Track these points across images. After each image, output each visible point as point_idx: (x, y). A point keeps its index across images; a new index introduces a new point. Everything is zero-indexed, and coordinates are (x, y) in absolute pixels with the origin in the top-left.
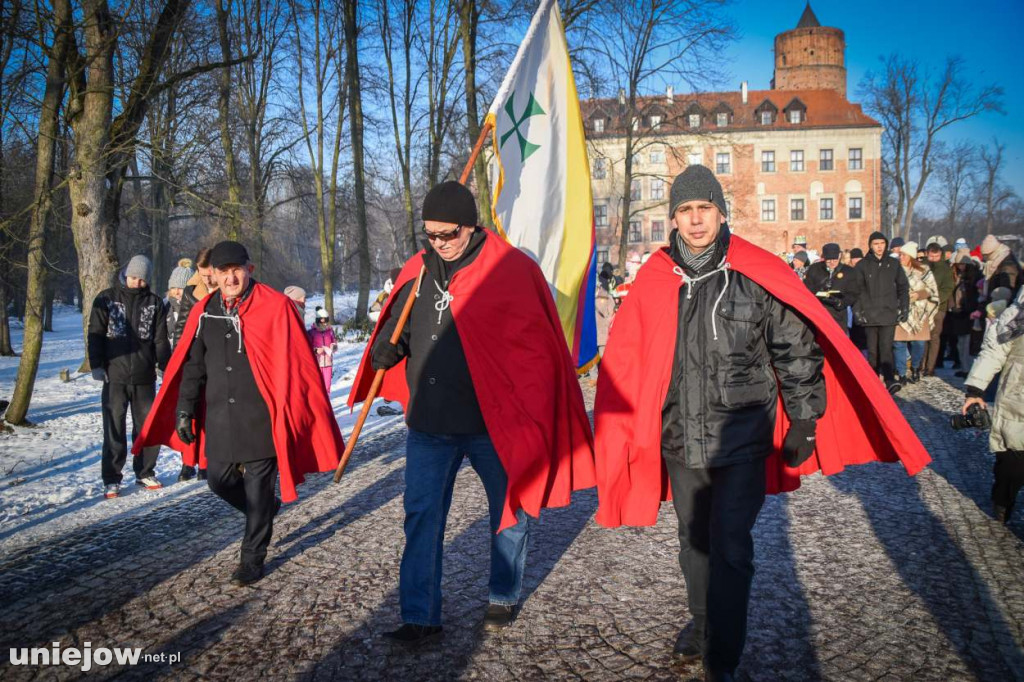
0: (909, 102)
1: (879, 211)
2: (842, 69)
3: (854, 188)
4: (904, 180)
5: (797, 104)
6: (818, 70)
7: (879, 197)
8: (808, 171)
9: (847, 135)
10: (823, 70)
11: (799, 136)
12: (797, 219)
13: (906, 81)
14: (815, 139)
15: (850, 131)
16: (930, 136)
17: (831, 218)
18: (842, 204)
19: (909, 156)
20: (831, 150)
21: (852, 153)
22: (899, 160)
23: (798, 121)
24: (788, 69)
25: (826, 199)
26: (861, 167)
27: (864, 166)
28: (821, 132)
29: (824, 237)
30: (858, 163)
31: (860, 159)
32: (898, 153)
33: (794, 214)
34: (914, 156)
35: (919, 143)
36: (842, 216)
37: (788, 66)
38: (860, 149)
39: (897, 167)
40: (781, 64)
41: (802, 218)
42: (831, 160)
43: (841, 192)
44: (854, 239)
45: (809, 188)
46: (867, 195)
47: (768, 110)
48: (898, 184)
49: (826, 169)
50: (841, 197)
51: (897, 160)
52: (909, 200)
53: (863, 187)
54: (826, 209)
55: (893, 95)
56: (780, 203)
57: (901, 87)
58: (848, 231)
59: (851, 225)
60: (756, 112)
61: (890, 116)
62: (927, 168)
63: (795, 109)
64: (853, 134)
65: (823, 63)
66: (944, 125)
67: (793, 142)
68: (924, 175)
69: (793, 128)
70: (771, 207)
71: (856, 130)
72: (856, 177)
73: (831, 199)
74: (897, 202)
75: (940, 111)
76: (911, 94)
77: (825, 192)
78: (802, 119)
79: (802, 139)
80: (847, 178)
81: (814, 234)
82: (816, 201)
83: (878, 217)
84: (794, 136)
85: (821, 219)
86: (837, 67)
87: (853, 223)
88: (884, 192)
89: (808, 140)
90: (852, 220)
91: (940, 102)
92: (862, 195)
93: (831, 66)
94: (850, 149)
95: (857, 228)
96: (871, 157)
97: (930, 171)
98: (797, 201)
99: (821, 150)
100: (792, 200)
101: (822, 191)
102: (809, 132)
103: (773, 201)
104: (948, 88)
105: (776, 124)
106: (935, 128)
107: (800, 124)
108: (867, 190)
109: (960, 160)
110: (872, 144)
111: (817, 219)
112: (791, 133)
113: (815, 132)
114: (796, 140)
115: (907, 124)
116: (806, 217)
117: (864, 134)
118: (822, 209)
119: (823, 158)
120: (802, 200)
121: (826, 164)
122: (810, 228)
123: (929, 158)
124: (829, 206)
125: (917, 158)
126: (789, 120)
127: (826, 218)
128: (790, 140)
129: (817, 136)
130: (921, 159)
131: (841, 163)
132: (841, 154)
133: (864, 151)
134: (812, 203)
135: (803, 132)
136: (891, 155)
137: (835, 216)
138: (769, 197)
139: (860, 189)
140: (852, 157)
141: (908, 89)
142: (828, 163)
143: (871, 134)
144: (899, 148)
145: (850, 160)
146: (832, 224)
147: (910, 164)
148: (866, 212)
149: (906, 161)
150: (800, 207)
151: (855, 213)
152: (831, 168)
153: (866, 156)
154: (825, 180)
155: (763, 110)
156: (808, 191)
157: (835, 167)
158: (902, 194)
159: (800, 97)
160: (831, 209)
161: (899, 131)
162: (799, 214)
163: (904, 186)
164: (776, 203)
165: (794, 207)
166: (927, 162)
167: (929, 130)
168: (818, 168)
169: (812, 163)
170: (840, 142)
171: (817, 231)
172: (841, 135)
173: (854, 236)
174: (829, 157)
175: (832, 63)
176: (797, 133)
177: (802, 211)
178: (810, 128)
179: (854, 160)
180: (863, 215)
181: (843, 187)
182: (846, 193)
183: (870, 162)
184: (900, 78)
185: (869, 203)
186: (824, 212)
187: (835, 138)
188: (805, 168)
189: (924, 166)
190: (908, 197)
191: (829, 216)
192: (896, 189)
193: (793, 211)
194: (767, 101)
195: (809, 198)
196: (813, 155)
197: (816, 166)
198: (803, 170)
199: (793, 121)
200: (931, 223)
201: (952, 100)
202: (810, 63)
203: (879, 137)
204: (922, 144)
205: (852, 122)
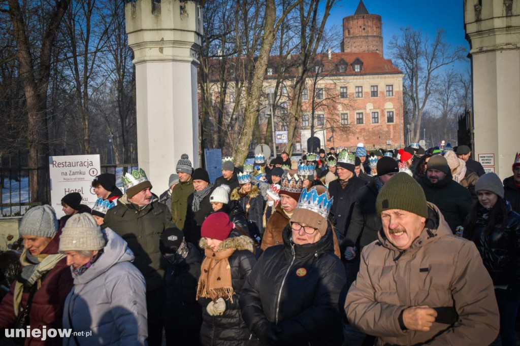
0: (417, 54)
1: (403, 118)
2: (381, 38)
3: (389, 106)
4: (415, 98)
5: (358, 61)
6: (367, 39)
7: (402, 111)
8: (365, 97)
9: (385, 78)
10: (370, 39)
11: (359, 79)
12: (360, 123)
13: (415, 43)
14: (368, 80)
15: (387, 76)
16: (429, 73)
17: (378, 122)
18: (383, 115)
19: (418, 83)
20: (377, 86)
21: (388, 87)
22: (413, 86)
23: (359, 70)
24: (351, 37)
25: (375, 113)
26: (393, 95)
27: (394, 95)
28: (371, 76)
29: (374, 133)
30: (391, 93)
31: (392, 91)
32: (412, 82)
33: (358, 121)
34: (421, 83)
35: (423, 76)
36: (383, 121)
37: (351, 36)
38: (392, 86)
39: (412, 91)
40: (347, 35)
41: (362, 123)
42: (377, 91)
43: (383, 109)
44: (390, 134)
45: (366, 106)
46: (396, 110)
47: (343, 64)
48: (412, 101)
49: (374, 96)
50: (383, 111)
51: (412, 86)
52: (419, 110)
53: (394, 106)
54: (375, 118)
55: (409, 50)
56: (350, 115)
57: (412, 46)
58: (387, 129)
59: (388, 126)
60: (336, 65)
61: (407, 61)
62: (428, 91)
63: (357, 64)
64: (388, 77)
65: (370, 35)
66: (437, 67)
67: (357, 82)
68: (427, 96)
69: (356, 74)
70: (346, 118)
71: (390, 75)
72: (390, 100)
73: (378, 112)
74: (412, 110)
75: (434, 59)
76: (419, 49)
77: (374, 109)
78: (361, 69)
79: (362, 80)
80: (385, 101)
81: (369, 131)
82: (369, 114)
83: (402, 122)
84: (357, 79)
85: (373, 123)
86: (377, 36)
87: (389, 125)
88: (405, 103)
89: (364, 80)
90: (388, 124)
91: (434, 54)
92: (394, 110)
93: (374, 36)
94: (387, 86)
95: (391, 128)
96: (398, 90)
97: (430, 93)
98: (359, 114)
99: (372, 86)
100: (357, 113)
101: (372, 108)
102: (365, 77)
103: (347, 114)
104: (438, 47)
105: (347, 72)
106: (432, 69)
107: (360, 72)
108: (396, 107)
109: (449, 81)
110: (397, 82)
111: (370, 123)
112: (356, 77)
113: (368, 76)
114: (358, 81)
115: (416, 66)
116: (364, 122)
117: (394, 77)
118: (373, 118)
119: (372, 90)
120: (362, 113)
121: (374, 94)
122: (367, 128)
123: (429, 85)
124: (376, 116)
125: (422, 85)
126: (354, 70)
127: (375, 123)
128: (355, 81)
129: (369, 78)
130: (425, 85)
131: (382, 93)
132: (382, 88)
133: (394, 87)
134: (367, 115)
135: (362, 77)
136: (408, 82)
137: (379, 122)
138: (345, 112)
139: (392, 107)
141: (416, 48)
143: (397, 77)
144: (412, 79)
145: (387, 91)
146: (379, 126)
147: (419, 88)
148: (396, 118)
149: (417, 87)
150: (361, 116)
151: (390, 119)
152: (377, 96)
153: (396, 89)
154: (374, 103)
155: (340, 65)
156: (365, 109)
157: (379, 95)
158: (415, 106)
159: (359, 57)
160: (378, 118)
161: (412, 70)
162: (361, 121)
163: (416, 102)
164: (349, 115)
165: (358, 117)
166: (428, 89)
167: (429, 70)
168: (370, 96)
169: (366, 93)
170: (382, 82)
171: (370, 130)
172: (381, 78)
173: (390, 132)
174: (376, 90)
175: (375, 34)
176: (358, 77)
177: (362, 119)
178: (365, 74)
179: (389, 91)
180: (395, 121)
181: (384, 105)
182: (385, 109)
183: (397, 92)
184: (412, 40)
185: (397, 114)
186: (374, 119)
187: (379, 79)
188: (363, 96)
190: (418, 107)
192: (411, 102)
193: (357, 119)
194: (342, 60)
195: (365, 112)
196: (367, 89)
197: (369, 94)
198: (362, 97)
199: (356, 70)
200: (434, 119)
201: (440, 54)
202: (364, 35)
203: (401, 79)
204: (425, 77)
205: (387, 71)
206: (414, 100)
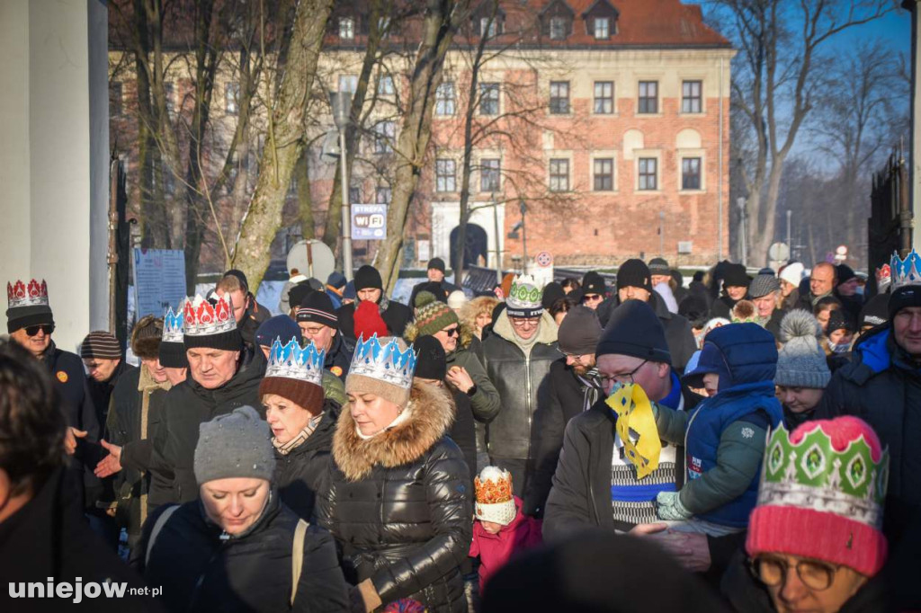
1: (727, 178)
3: (689, 142)
4: (766, 120)
5: (604, 7)
7: (727, 158)
8: (619, 114)
9: (681, 59)
11: (606, 60)
12: (602, 188)
14: (631, 64)
15: (685, 53)
16: (809, 50)
17: (655, 188)
18: (671, 167)
19: (776, 77)
20: (656, 83)
21: (687, 87)
22: (760, 86)
23: (605, 34)
25: (647, 159)
26: (700, 111)
27: (704, 109)
28: (640, 53)
29: (643, 218)
30: (695, 103)
31: (699, 98)
32: (758, 74)
33: (599, 181)
34: (784, 79)
35: (792, 57)
36: (670, 185)
38: (700, 82)
39: (756, 99)
41: (611, 188)
42: (655, 98)
43: (670, 148)
44: (689, 222)
45: (622, 141)
46: (709, 154)
47: (561, 14)
48: (757, 128)
49: (647, 111)
50: (670, 156)
51: (757, 85)
52: (775, 155)
53: (703, 141)
54: (646, 174)
56: (576, 164)
58: (681, 209)
59: (684, 201)
60: (541, 17)
61: (746, 12)
62: (804, 102)
63: (602, 15)
64: (690, 58)
66: (833, 32)
67: (598, 68)
68: (799, 114)
69: (598, 45)
70: (563, 171)
71: (694, 52)
72: (693, 125)
73: (655, 159)
74: (755, 156)
75: (826, 8)
77: (645, 148)
78: (612, 31)
79: (612, 64)
80: (678, 126)
81: (628, 213)
82: (632, 162)
83: (726, 188)
84: (599, 59)
85: (640, 189)
87: (688, 197)
88: (736, 136)
89: (621, 65)
90: (684, 193)
92: (702, 154)
94: (684, 82)
95: (694, 205)
96: (715, 95)
97: (808, 107)
98: (602, 161)
99: (641, 82)
100: (596, 160)
101: (640, 145)
102: (622, 54)
103: (566, 160)
105: (571, 39)
106: (817, 38)
107: (609, 38)
108: (709, 146)
110: (715, 73)
111: (632, 190)
112: (596, 53)
113: (632, 53)
114: (602, 65)
115: (772, 26)
116: (616, 186)
117: (705, 58)
118: (641, 174)
119: (643, 94)
120: (610, 160)
121: (648, 104)
122: (622, 203)
123: (808, 85)
124: (651, 170)
125: (788, 83)
126: (592, 33)
127: (647, 188)
128: (593, 64)
129: (635, 59)
130: (794, 84)
131: (671, 102)
132: (670, 87)
133: (705, 86)
134: (626, 165)
135: (613, 53)
136: (746, 75)
137: (660, 186)
138: (560, 154)
139: (697, 144)
140: (687, 94)
142: (651, 104)
143: (716, 58)
144: (759, 65)
145: (684, 98)
146: (657, 198)
147: (778, 91)
148: (707, 179)
149: (771, 88)
150: (607, 168)
151: (691, 181)
152: (655, 111)
153: (710, 92)
154: (646, 130)
155: (552, 15)
156: (619, 147)
157: (660, 109)
158: (764, 144)
160: (655, 174)
161: (760, 38)
162: (606, 181)
163: (767, 132)
164: (572, 164)
165: (598, 171)
166: (804, 94)
167: (808, 41)
168: (636, 110)
169: (624, 101)
170: (670, 70)
171: (633, 209)
172: (670, 59)
173: (690, 216)
174: (652, 93)
176: (603, 54)
177: (610, 176)
178: (624, 47)
179: (690, 98)
180: (703, 184)
181: (673, 139)
182: (677, 150)
183: (714, 101)
185: (711, 166)
186: (643, 178)
187: (663, 63)
188: (616, 110)
189: (798, 97)
190: (774, 148)
191: (652, 185)
192: (753, 132)
193: (596, 176)
195: (621, 156)
196: (627, 90)
197: (632, 105)
198: (612, 112)
199: (598, 34)
200: (817, 183)
203: (726, 64)
204: (797, 60)
205: (688, 38)
206: (761, 127)
